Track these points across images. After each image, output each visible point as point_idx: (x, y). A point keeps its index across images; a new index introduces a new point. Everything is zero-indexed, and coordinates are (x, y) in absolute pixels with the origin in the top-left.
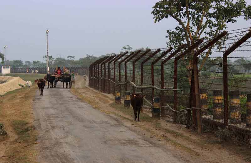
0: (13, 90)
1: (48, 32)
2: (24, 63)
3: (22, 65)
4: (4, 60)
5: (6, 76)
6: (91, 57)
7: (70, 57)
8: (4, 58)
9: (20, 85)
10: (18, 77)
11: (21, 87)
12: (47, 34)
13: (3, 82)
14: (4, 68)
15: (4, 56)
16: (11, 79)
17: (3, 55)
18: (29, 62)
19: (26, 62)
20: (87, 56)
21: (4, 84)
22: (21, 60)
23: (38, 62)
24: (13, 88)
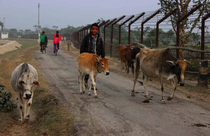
0: (11, 50)
1: (40, 5)
2: (18, 31)
3: (17, 32)
4: (3, 28)
5: (4, 40)
6: (71, 27)
7: (55, 27)
8: (3, 26)
9: (16, 47)
10: (15, 41)
11: (17, 49)
12: (39, 7)
13: (2, 45)
14: (3, 34)
15: (4, 25)
16: (9, 42)
17: (3, 23)
18: (22, 30)
19: (20, 30)
20: (68, 26)
21: (4, 45)
22: (16, 29)
23: (29, 30)
24: (11, 49)
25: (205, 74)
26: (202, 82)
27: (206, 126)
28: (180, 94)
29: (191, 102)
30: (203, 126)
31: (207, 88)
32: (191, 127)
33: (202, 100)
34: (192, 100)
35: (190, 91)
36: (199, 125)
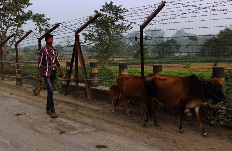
25: (20, 78)
26: (18, 83)
27: (22, 114)
28: (6, 92)
29: (13, 98)
30: (20, 115)
31: (22, 86)
32: (13, 116)
33: (19, 95)
34: (13, 96)
35: (11, 89)
36: (18, 115)
